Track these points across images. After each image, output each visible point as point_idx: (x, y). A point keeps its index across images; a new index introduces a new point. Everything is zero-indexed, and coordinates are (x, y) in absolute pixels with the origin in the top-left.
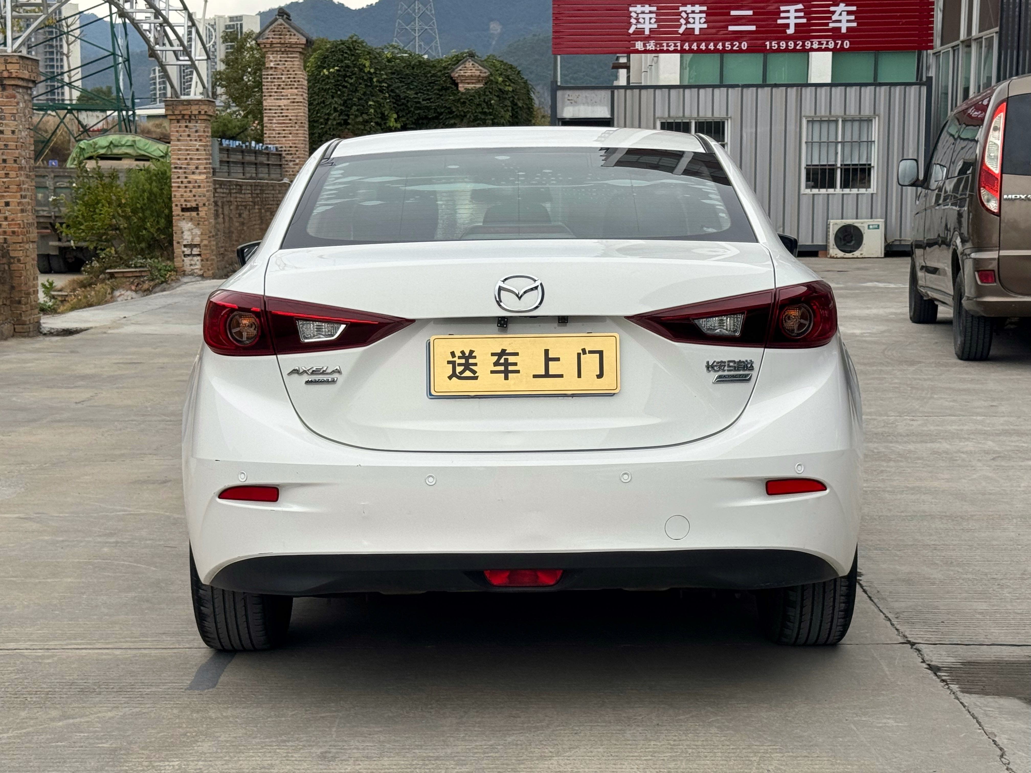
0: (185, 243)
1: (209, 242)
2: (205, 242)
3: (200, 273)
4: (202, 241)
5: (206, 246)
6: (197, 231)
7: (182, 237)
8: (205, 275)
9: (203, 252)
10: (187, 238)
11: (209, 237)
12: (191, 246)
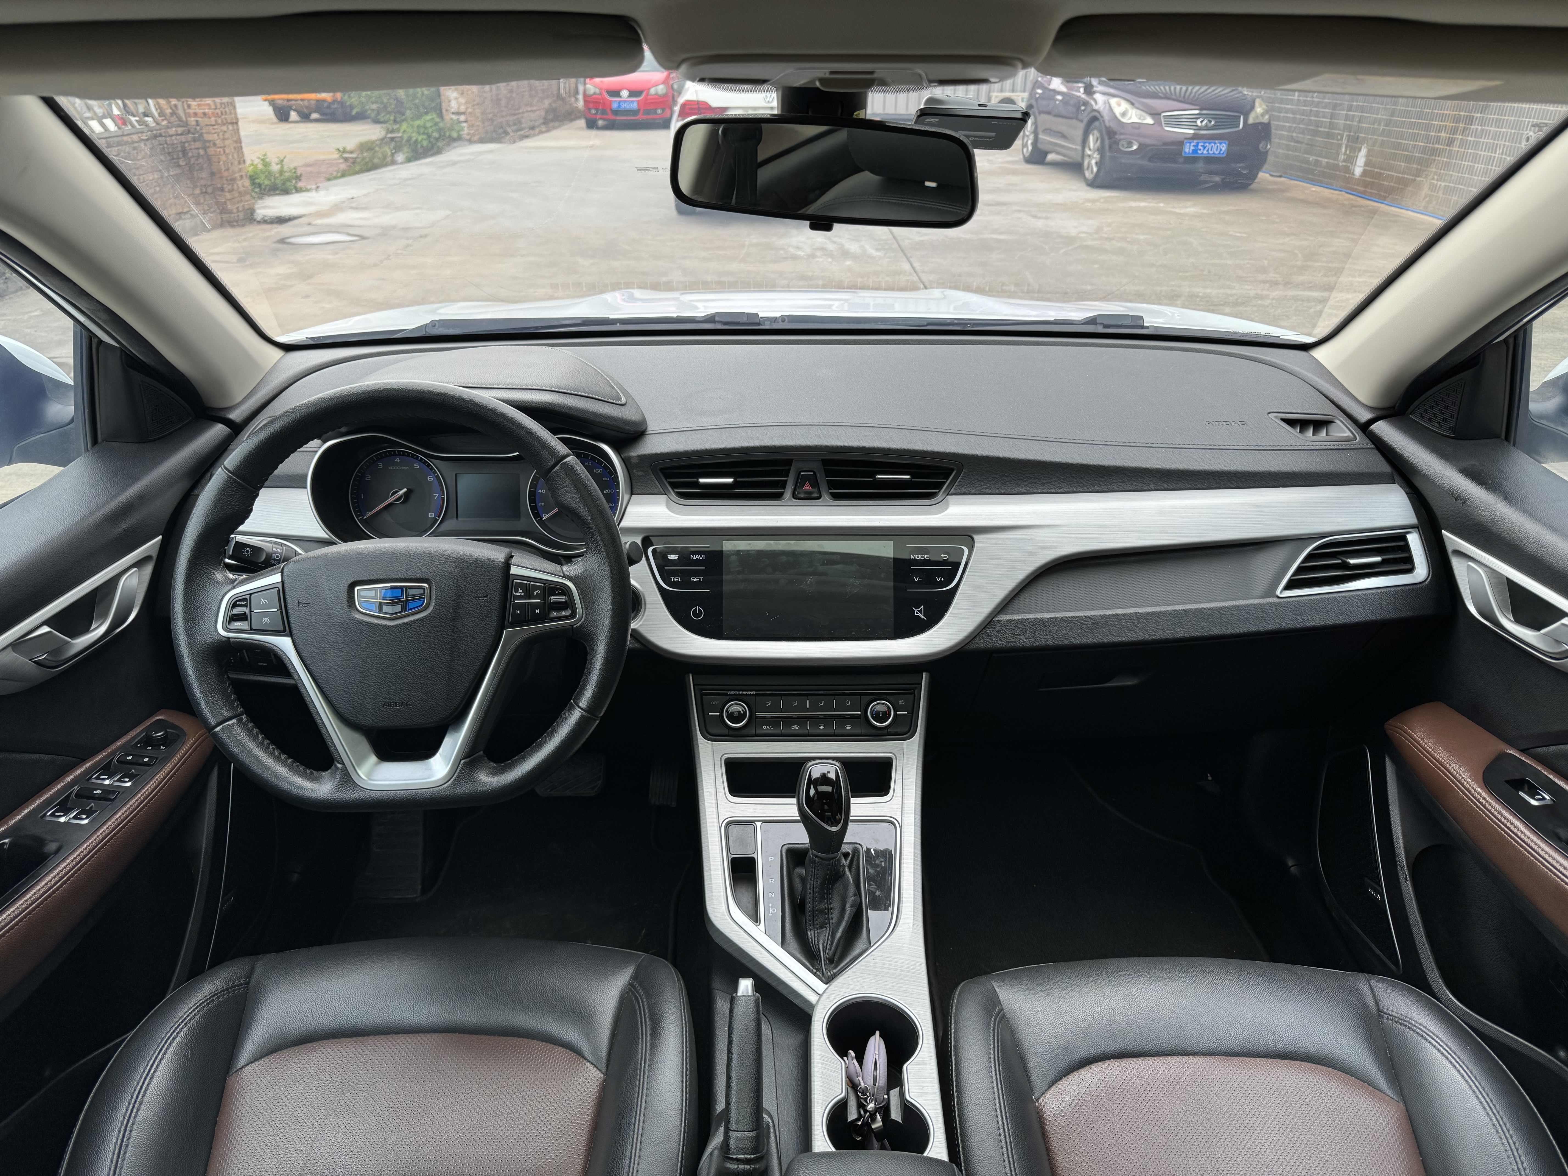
0: (453, 110)
1: (474, 109)
2: (470, 110)
3: (468, 137)
4: (467, 108)
5: (470, 113)
6: (462, 100)
7: (449, 106)
8: (472, 139)
9: (469, 119)
10: (454, 105)
11: (473, 105)
12: (458, 113)
